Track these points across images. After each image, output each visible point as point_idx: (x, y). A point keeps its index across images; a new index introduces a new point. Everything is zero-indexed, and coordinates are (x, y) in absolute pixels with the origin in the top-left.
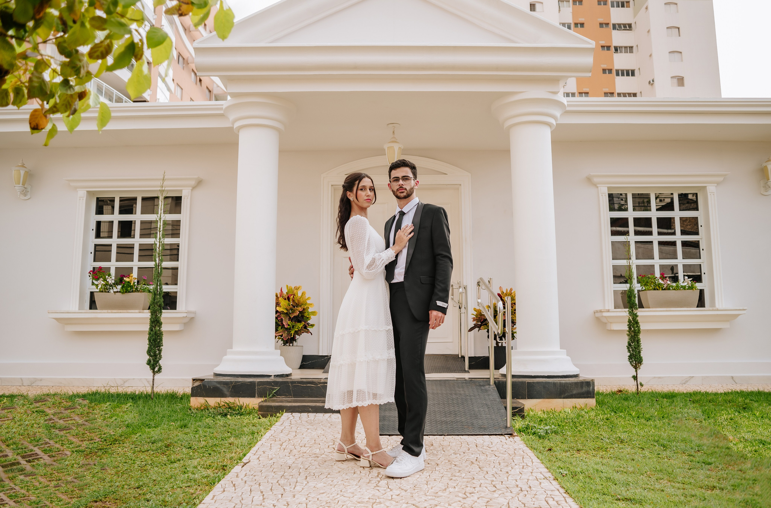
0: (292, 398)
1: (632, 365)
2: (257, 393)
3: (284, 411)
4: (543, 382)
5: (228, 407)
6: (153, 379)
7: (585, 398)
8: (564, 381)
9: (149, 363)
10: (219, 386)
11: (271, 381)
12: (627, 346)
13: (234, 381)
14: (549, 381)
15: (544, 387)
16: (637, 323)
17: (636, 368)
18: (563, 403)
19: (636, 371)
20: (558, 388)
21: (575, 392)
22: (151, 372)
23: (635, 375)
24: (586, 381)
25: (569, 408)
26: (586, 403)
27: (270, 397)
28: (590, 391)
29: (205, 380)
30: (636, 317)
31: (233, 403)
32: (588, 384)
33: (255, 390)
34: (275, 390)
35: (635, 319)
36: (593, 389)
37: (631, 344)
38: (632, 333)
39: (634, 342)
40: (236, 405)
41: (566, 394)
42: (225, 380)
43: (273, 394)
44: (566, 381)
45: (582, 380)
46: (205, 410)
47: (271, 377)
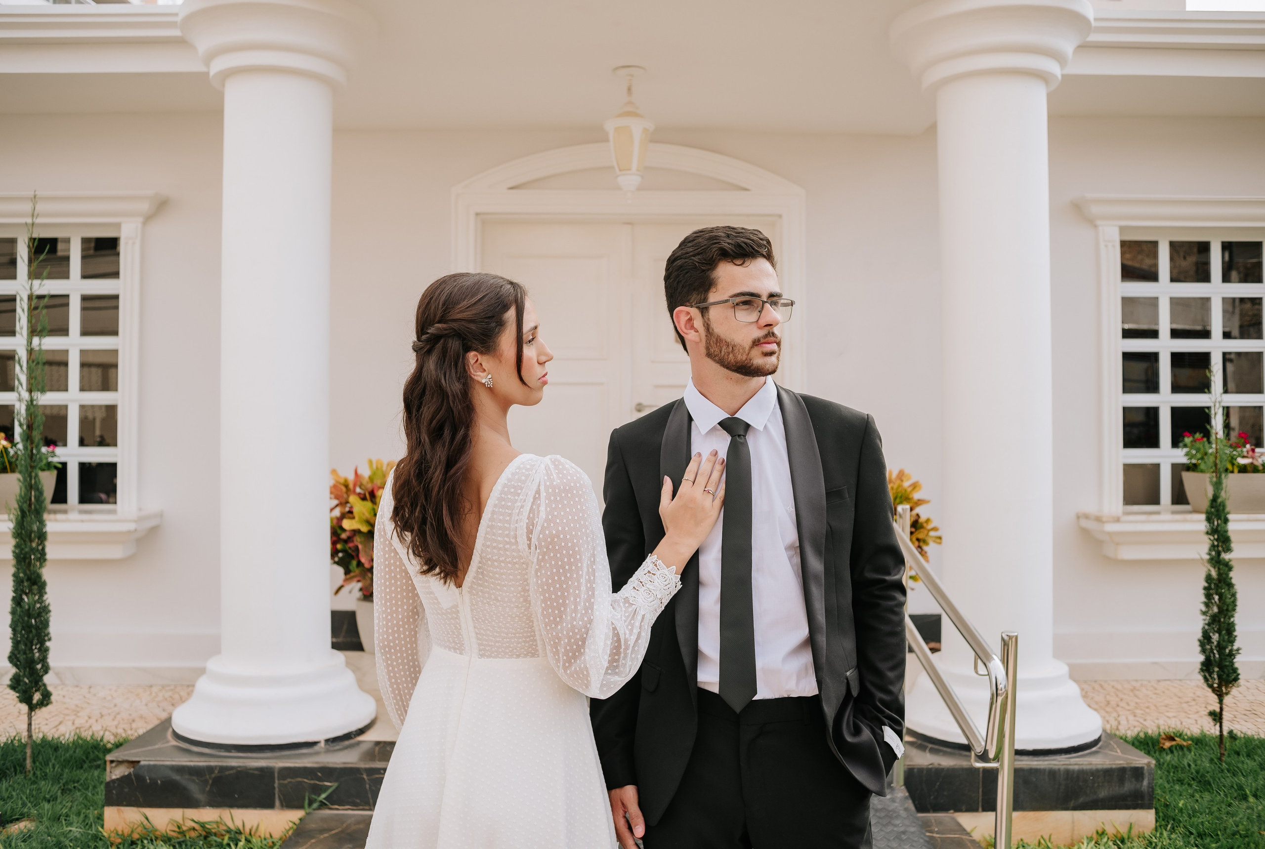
1: (1210, 686)
2: (279, 798)
4: (1021, 770)
5: (204, 833)
6: (30, 724)
7: (1127, 808)
8: (1076, 767)
9: (15, 684)
10: (177, 777)
11: (316, 769)
12: (1200, 641)
13: (216, 766)
14: (1038, 767)
15: (1026, 782)
16: (1230, 585)
17: (1221, 696)
18: (1073, 822)
19: (1221, 702)
20: (1060, 785)
21: (1103, 793)
22: (24, 708)
23: (1218, 710)
24: (1133, 765)
25: (1090, 839)
26: (1133, 820)
27: (314, 810)
28: (1142, 791)
29: (142, 763)
30: (1227, 569)
31: (217, 822)
32: (1137, 773)
33: (274, 788)
34: (325, 791)
35: (1224, 576)
36: (1149, 787)
37: (1211, 634)
38: (1216, 609)
39: (1219, 632)
40: (225, 828)
41: (1081, 800)
42: (192, 764)
43: (321, 802)
44: (1081, 767)
45: (1121, 762)
46: (142, 842)
47: (319, 745)
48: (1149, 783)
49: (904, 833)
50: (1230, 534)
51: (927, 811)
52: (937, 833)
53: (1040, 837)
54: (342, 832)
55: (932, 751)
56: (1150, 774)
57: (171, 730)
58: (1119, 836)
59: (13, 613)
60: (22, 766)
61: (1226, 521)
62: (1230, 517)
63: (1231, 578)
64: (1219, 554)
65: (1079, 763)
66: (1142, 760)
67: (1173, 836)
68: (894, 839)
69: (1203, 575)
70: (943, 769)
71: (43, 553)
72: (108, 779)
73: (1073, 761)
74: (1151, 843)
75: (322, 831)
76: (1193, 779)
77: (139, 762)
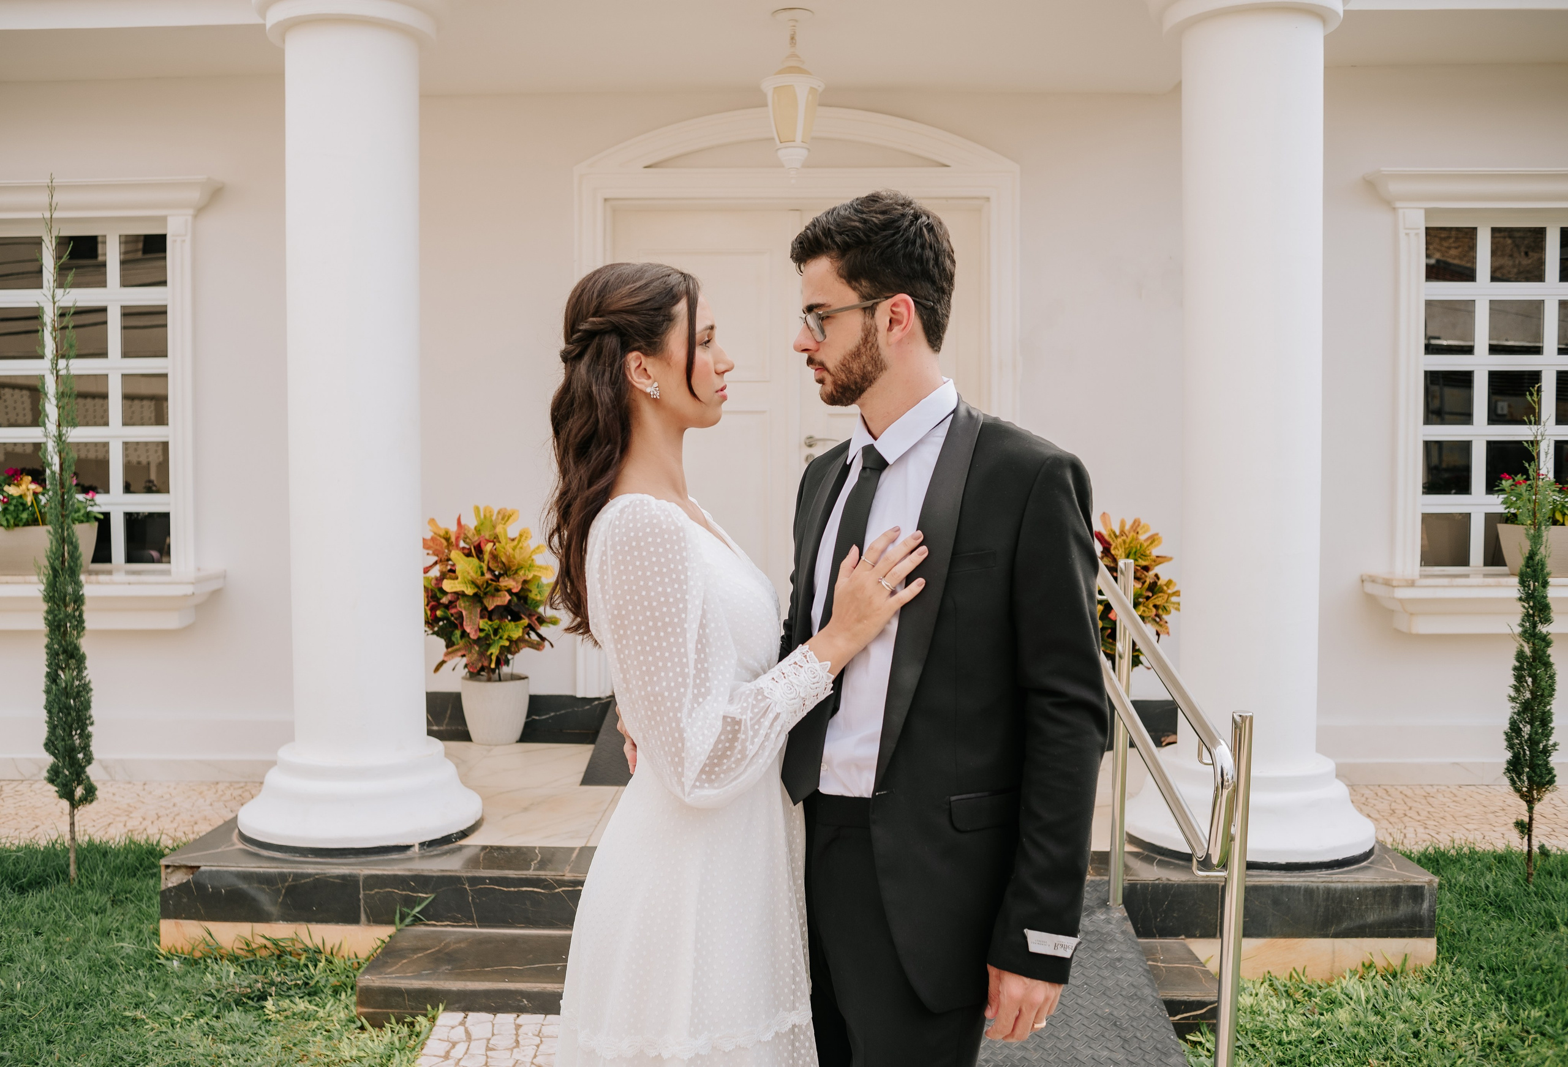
0: (474, 926)
1: (1518, 790)
2: (365, 910)
3: (441, 1007)
4: (1270, 888)
5: (277, 952)
6: (72, 824)
7: (1402, 935)
8: (1340, 885)
9: (54, 776)
10: (243, 886)
11: (407, 876)
12: (1506, 734)
13: (290, 873)
14: (1292, 884)
15: (1276, 902)
16: (1547, 665)
17: (1530, 802)
18: (1334, 952)
19: (1531, 810)
20: (1318, 906)
21: (1372, 918)
22: (65, 804)
23: (1526, 820)
24: (1410, 884)
25: (1353, 973)
26: (1407, 951)
27: (407, 926)
28: (1421, 916)
29: (202, 869)
30: (1543, 644)
31: (292, 939)
32: (1416, 893)
33: (359, 900)
34: (419, 904)
35: (1540, 653)
36: (1429, 910)
37: (1521, 726)
38: (1528, 695)
39: (1532, 724)
40: (302, 946)
41: (1344, 925)
42: (261, 870)
43: (415, 916)
44: (1345, 884)
45: (1396, 880)
46: (205, 961)
47: (412, 849)
48: (1430, 906)
49: (1119, 960)
50: (1549, 600)
51: (1153, 936)
52: (1163, 962)
53: (1292, 970)
54: (439, 951)
55: (1161, 864)
56: (1431, 895)
57: (237, 831)
58: (1390, 969)
59: (48, 691)
60: (66, 873)
61: (1545, 584)
62: (1551, 580)
63: (1549, 656)
64: (1534, 626)
65: (1342, 880)
66: (1423, 878)
67: (1458, 971)
68: (1106, 967)
69: (1513, 653)
70: (1173, 885)
71: (81, 621)
72: (163, 887)
73: (1335, 878)
74: (1429, 978)
75: (415, 950)
76: (1491, 904)
77: (199, 867)
